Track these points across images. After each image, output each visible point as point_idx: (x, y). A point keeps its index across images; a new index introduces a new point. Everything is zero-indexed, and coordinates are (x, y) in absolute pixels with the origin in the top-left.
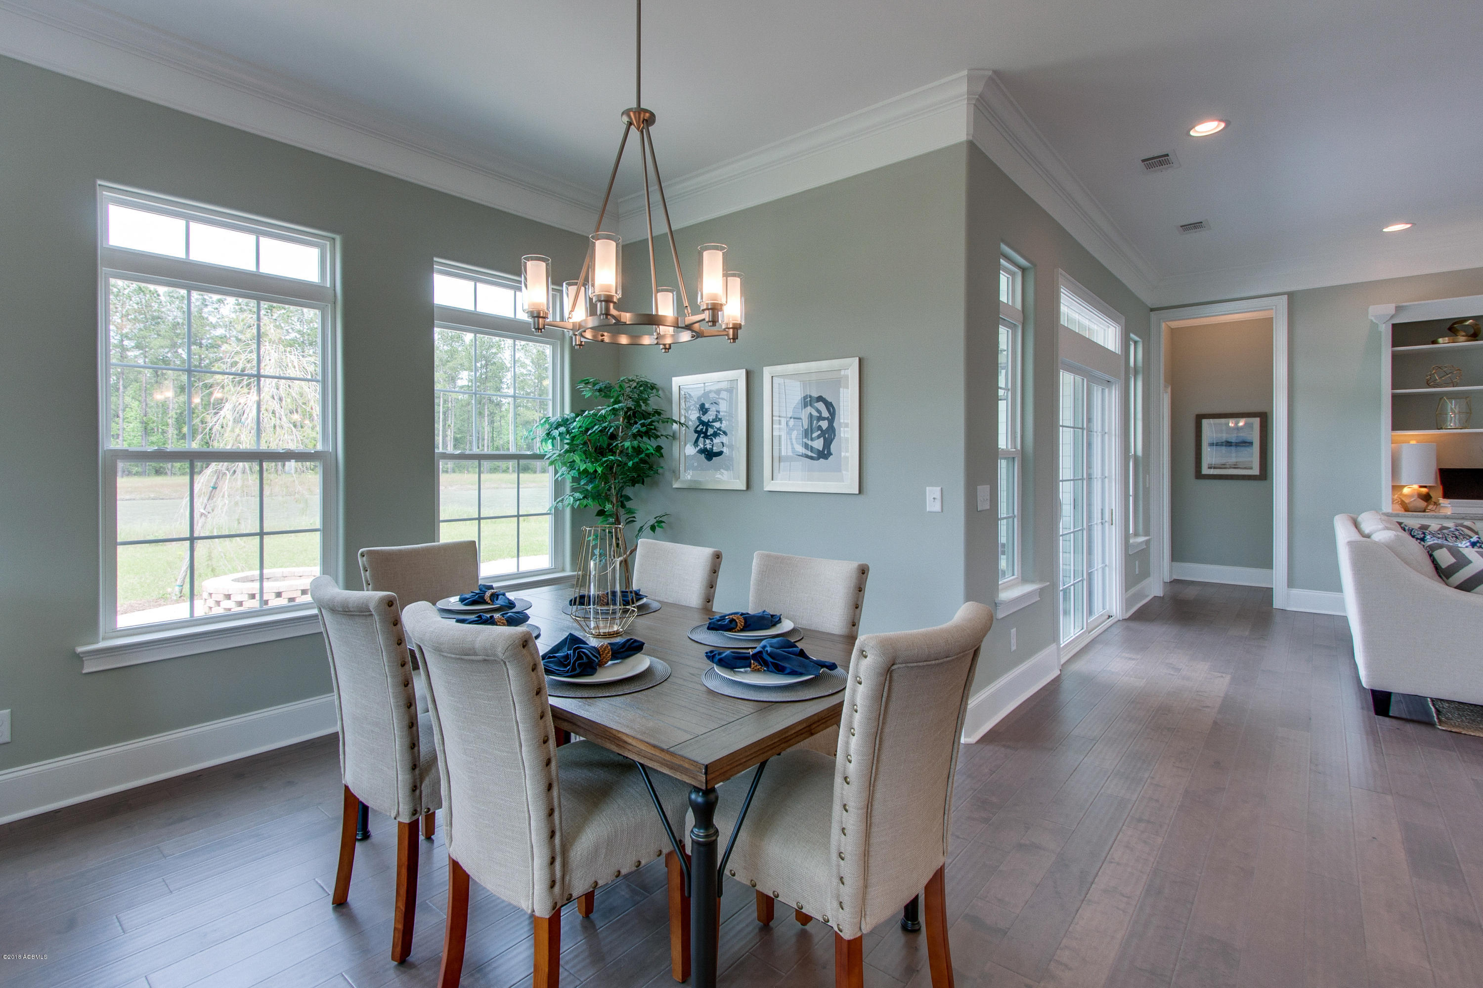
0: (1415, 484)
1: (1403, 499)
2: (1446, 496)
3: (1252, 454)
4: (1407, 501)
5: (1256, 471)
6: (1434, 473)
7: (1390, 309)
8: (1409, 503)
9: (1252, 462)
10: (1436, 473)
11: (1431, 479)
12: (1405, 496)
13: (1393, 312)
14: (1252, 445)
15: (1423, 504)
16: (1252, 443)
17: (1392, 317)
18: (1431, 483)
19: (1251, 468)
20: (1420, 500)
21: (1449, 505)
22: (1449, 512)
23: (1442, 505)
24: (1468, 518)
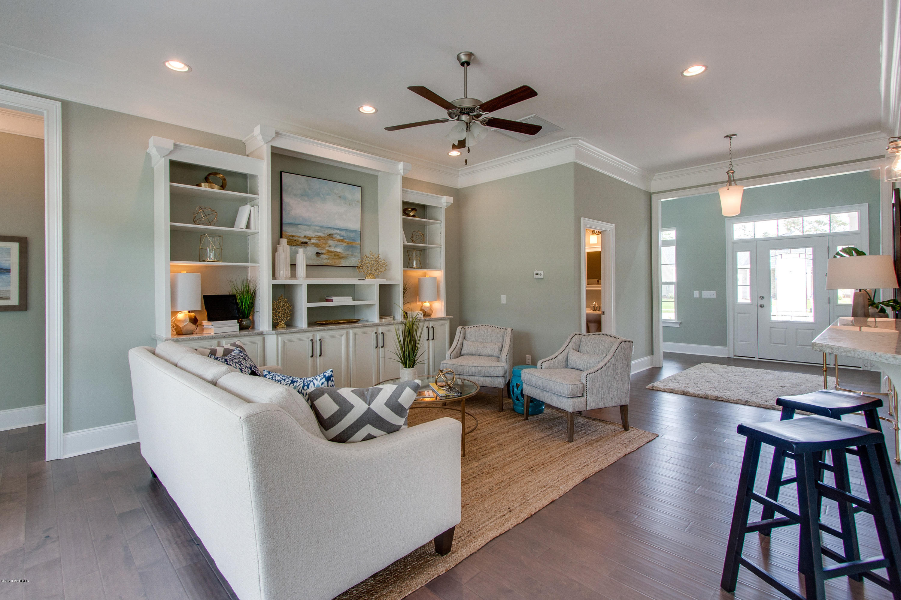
0: (186, 310)
1: (178, 324)
2: (211, 318)
3: (10, 282)
4: (181, 326)
5: (14, 301)
6: (200, 299)
7: (169, 144)
8: (183, 328)
9: (9, 291)
10: (201, 298)
11: (197, 305)
12: (180, 321)
13: (172, 148)
14: (10, 272)
15: (192, 327)
16: (10, 270)
17: (171, 152)
18: (199, 308)
19: (8, 298)
20: (192, 324)
21: (213, 327)
22: (212, 333)
23: (205, 327)
24: (227, 336)
